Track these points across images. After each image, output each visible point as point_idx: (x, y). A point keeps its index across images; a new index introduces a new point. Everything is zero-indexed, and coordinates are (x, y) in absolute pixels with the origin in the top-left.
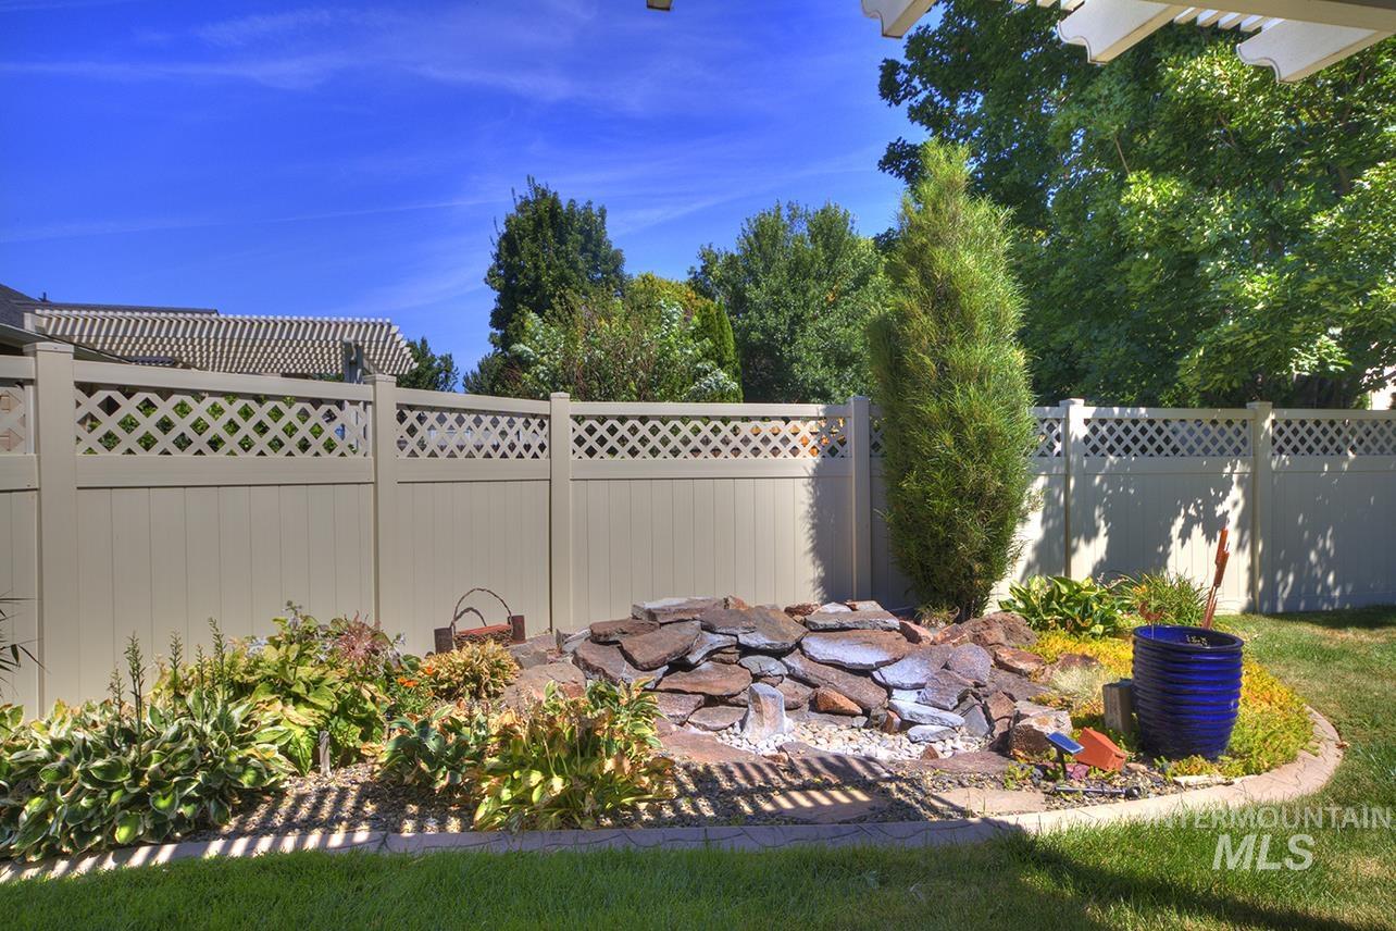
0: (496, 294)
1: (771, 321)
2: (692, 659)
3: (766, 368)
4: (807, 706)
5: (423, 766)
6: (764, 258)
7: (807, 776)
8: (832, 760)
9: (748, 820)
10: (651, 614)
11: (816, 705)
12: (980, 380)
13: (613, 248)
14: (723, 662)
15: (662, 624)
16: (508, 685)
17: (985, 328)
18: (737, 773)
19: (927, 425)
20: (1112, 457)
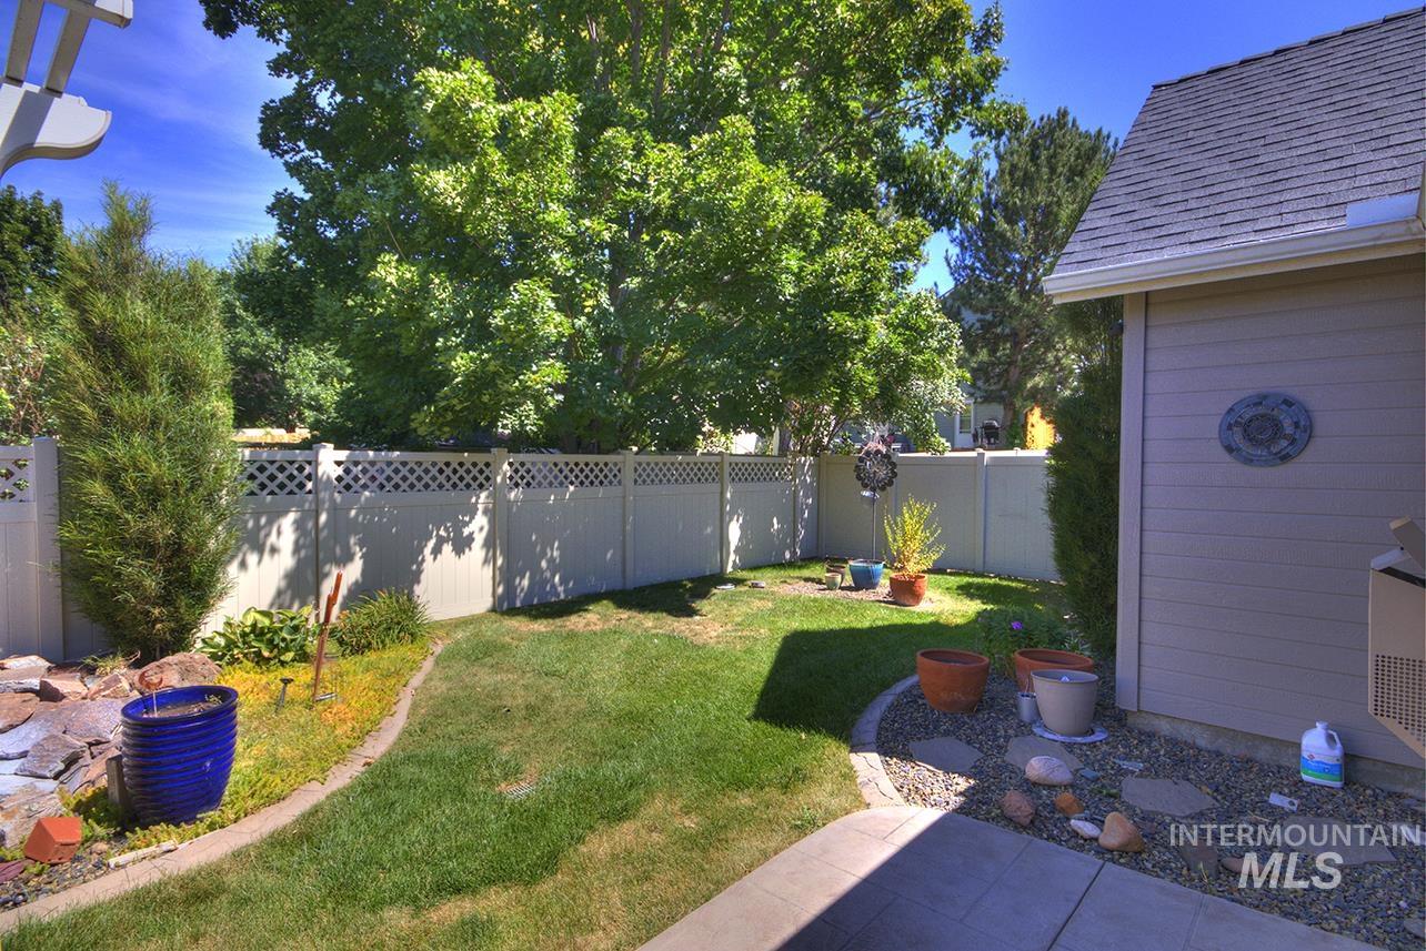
20: (367, 493)
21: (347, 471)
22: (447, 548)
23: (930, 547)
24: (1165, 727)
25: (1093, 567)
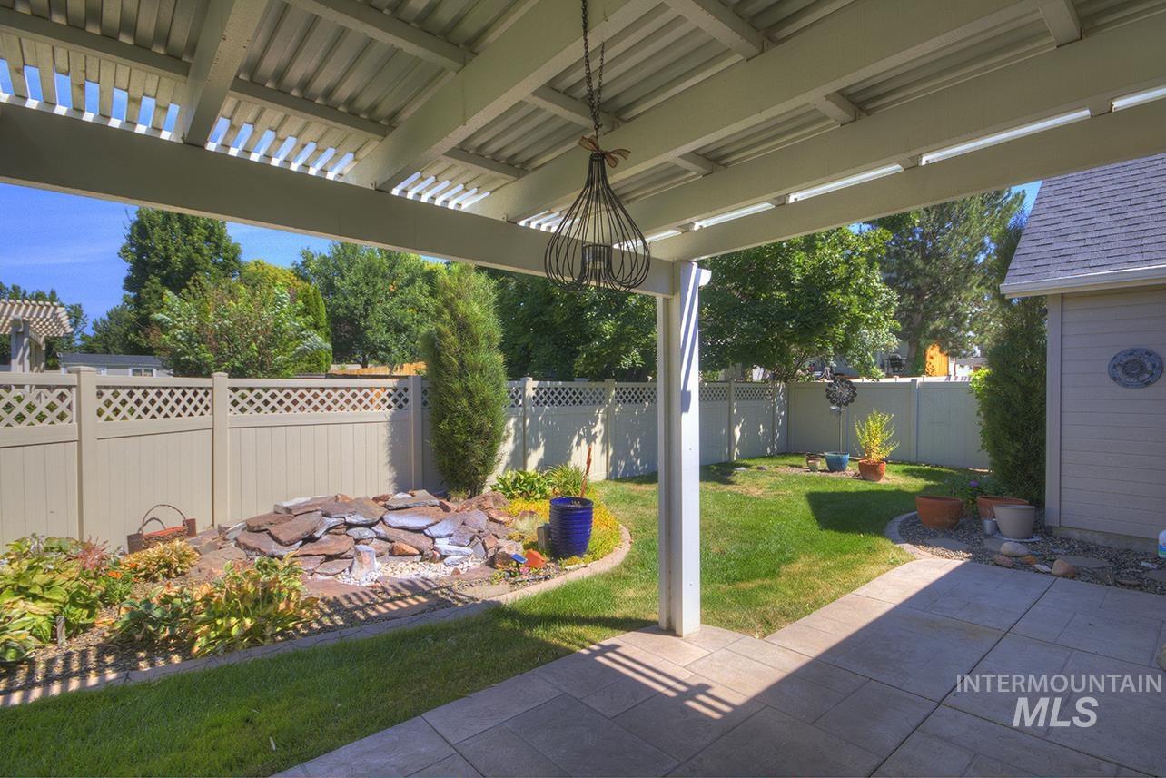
0: (129, 265)
1: (352, 301)
2: (317, 535)
3: (348, 332)
4: (387, 553)
5: (150, 628)
6: (348, 259)
7: (393, 593)
8: (407, 583)
9: (362, 623)
10: (288, 510)
11: (392, 553)
12: (481, 370)
13: (233, 242)
14: (336, 534)
15: (296, 515)
16: (192, 566)
17: (484, 343)
18: (353, 598)
19: (454, 395)
20: (546, 407)
21: (537, 393)
22: (584, 442)
23: (887, 442)
24: (1076, 535)
25: (1018, 451)
